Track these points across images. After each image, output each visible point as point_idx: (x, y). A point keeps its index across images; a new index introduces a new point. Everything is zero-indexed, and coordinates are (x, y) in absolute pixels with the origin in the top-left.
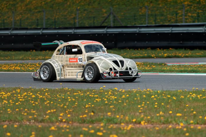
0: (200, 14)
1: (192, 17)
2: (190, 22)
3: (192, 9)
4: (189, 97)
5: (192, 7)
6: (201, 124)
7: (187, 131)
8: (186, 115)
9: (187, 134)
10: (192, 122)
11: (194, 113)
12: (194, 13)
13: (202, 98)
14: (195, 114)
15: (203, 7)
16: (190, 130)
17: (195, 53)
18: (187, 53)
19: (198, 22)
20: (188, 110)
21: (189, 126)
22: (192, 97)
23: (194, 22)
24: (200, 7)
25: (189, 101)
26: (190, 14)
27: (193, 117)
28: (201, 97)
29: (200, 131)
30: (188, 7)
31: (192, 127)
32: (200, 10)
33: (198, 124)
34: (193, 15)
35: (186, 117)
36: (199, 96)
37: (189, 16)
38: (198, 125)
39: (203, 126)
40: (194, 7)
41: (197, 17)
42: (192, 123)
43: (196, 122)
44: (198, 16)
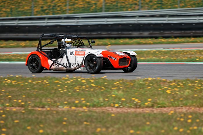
0: (13, 9)
1: (6, 12)
2: (4, 16)
3: (6, 5)
4: (4, 83)
5: (6, 3)
6: (16, 107)
7: (4, 113)
8: (2, 98)
9: (4, 116)
10: (7, 104)
11: (10, 96)
12: (7, 9)
13: (16, 84)
14: (10, 98)
15: (16, 3)
16: (6, 112)
17: (9, 44)
18: (2, 44)
19: (12, 16)
20: (4, 94)
21: (5, 108)
22: (7, 83)
23: (7, 16)
24: (13, 2)
25: (5, 86)
26: (4, 10)
27: (8, 100)
28: (15, 82)
29: (15, 113)
30: (3, 3)
31: (8, 109)
32: (13, 6)
33: (13, 106)
34: (7, 10)
35: (2, 101)
36: (13, 82)
37: (3, 11)
38: (13, 108)
39: (18, 108)
40: (8, 3)
41: (10, 12)
42: (8, 106)
43: (11, 105)
44: (12, 11)
